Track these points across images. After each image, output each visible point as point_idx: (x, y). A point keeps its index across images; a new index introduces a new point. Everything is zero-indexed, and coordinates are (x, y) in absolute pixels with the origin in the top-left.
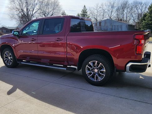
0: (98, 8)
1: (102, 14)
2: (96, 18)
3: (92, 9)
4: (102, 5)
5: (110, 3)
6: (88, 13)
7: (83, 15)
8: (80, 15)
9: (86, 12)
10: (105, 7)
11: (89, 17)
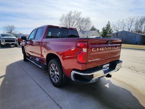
0: (120, 23)
1: (123, 27)
2: (117, 30)
3: (115, 24)
4: (123, 20)
5: (130, 19)
6: (111, 27)
7: (107, 28)
8: (105, 28)
9: (110, 26)
10: (125, 22)
11: (112, 29)
